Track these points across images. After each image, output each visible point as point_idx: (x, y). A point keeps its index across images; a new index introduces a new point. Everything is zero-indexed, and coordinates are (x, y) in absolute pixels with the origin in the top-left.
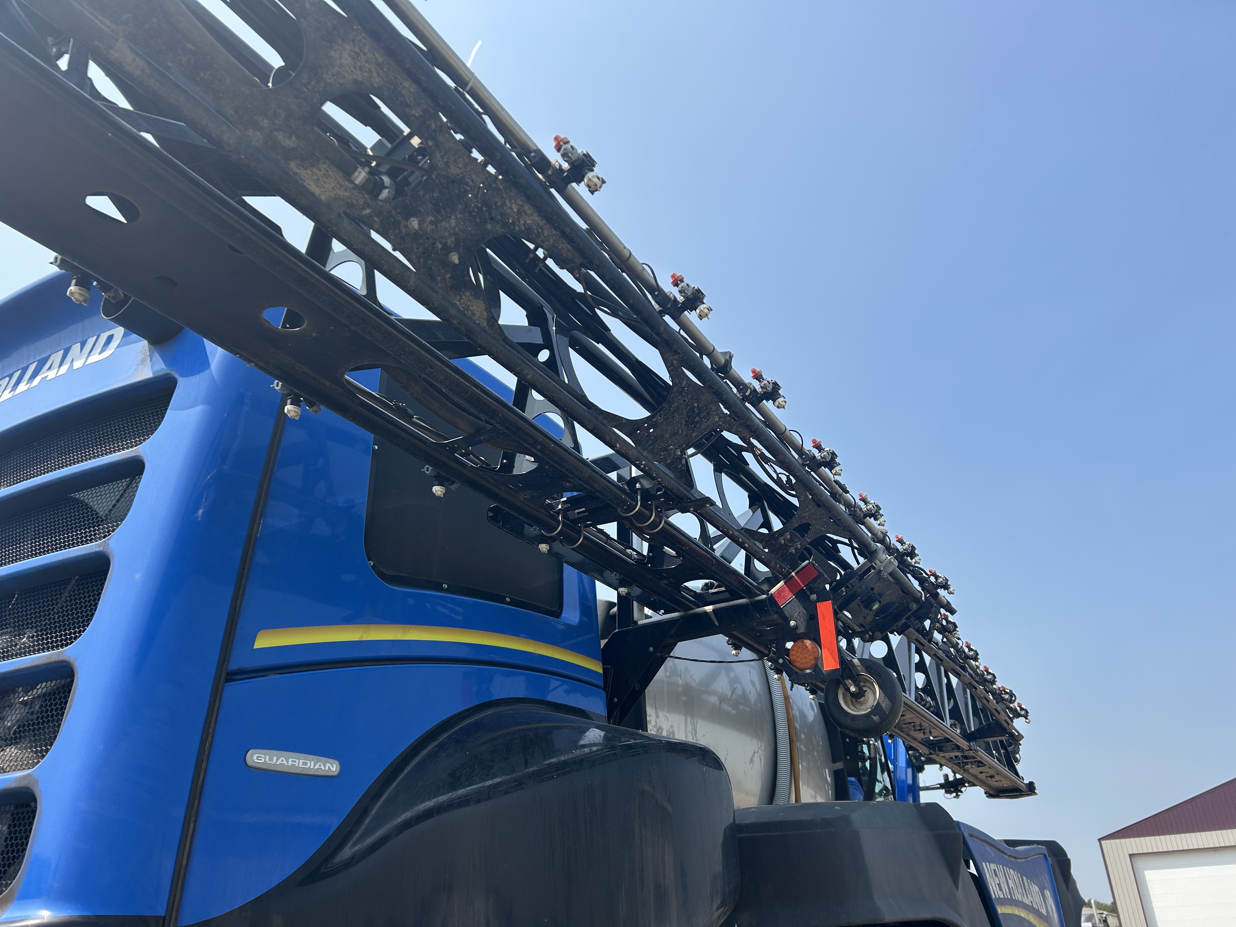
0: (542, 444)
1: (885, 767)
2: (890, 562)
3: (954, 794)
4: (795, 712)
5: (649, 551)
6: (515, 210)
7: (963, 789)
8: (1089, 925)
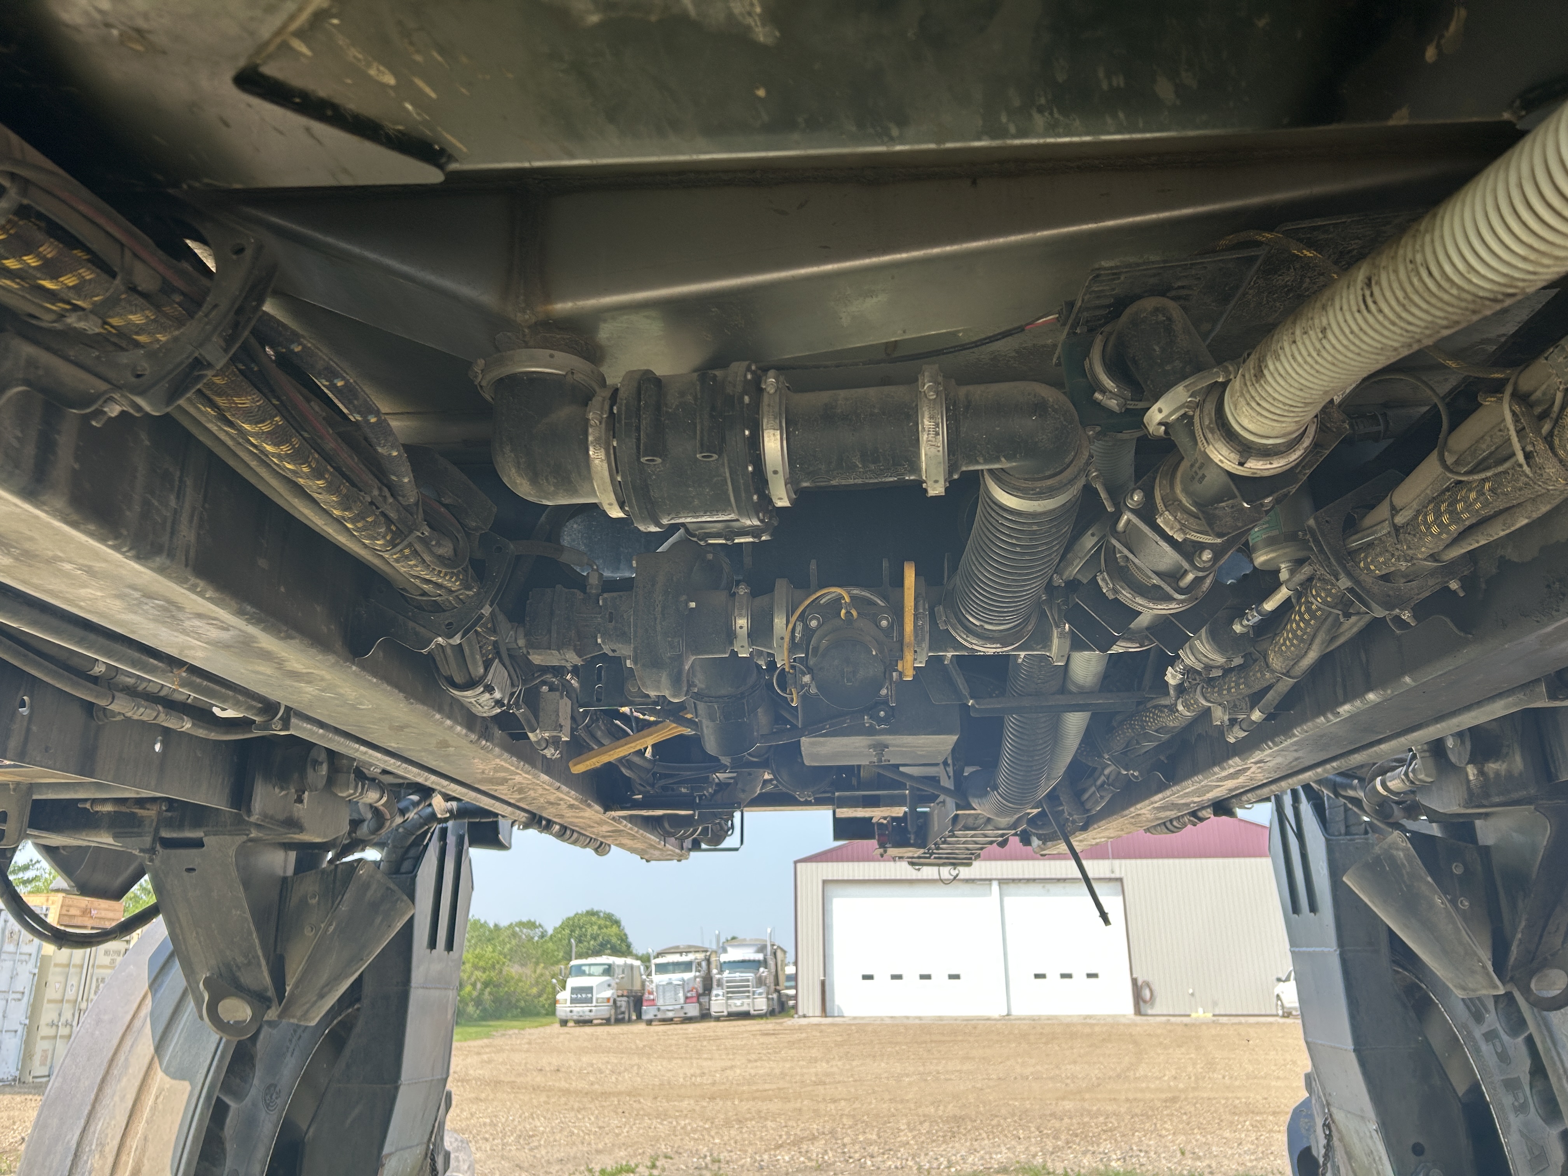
8: (760, 957)
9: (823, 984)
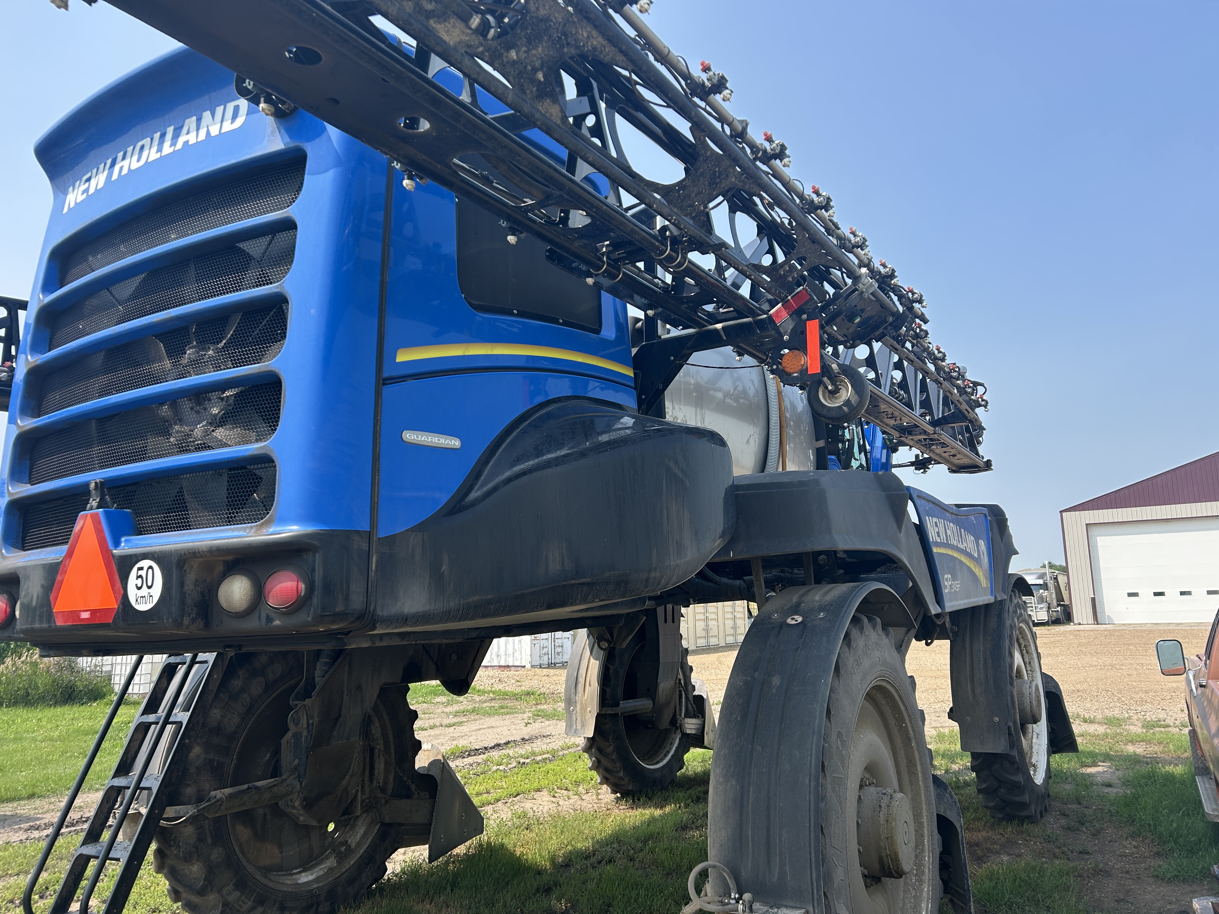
0: (597, 207)
1: (863, 449)
2: (871, 285)
3: (922, 470)
4: (787, 403)
5: (673, 281)
6: (585, 36)
7: (930, 466)
8: (1041, 582)
9: (1093, 600)
